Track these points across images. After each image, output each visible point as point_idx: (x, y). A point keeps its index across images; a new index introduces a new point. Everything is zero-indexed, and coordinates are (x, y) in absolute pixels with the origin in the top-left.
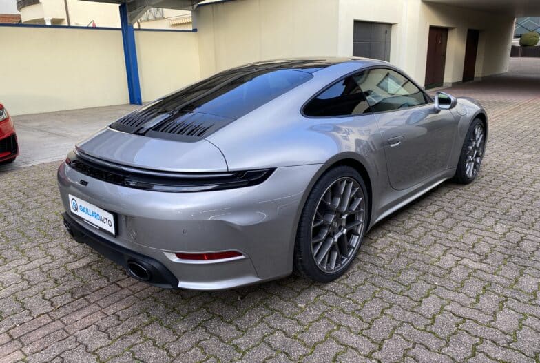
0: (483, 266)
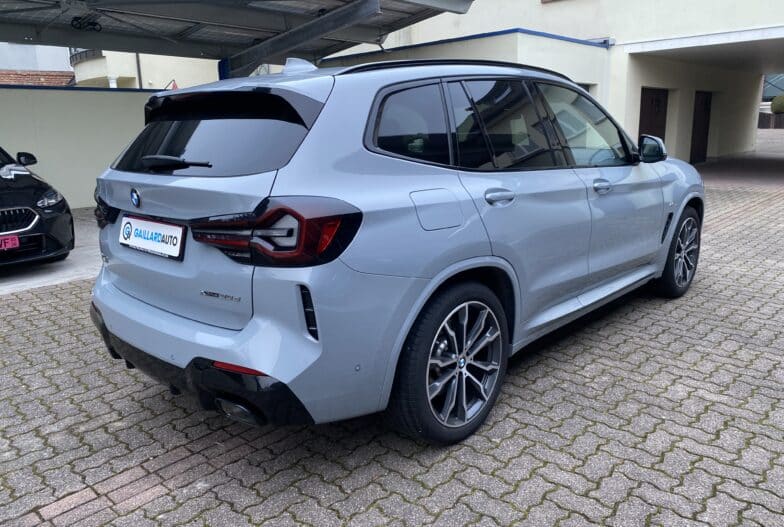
0: (724, 399)
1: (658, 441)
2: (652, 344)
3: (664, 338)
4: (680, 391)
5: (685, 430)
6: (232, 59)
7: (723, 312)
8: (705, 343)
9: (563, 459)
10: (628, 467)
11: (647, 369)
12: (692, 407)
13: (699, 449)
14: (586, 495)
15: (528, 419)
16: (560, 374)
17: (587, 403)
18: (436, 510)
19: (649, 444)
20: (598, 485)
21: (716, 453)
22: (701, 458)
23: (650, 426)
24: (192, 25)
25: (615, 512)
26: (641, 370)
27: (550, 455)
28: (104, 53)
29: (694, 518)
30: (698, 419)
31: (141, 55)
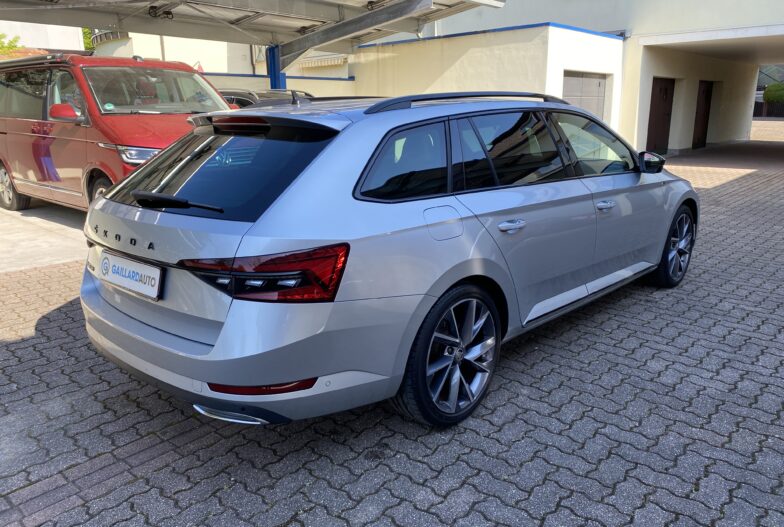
1: (719, 331)
2: (698, 279)
3: (706, 277)
4: (727, 306)
5: (736, 325)
6: (283, 46)
7: (747, 260)
8: (737, 279)
9: (658, 339)
10: (703, 342)
11: (700, 293)
12: (738, 313)
13: (748, 334)
14: (680, 354)
15: (625, 320)
16: (637, 297)
17: (661, 312)
18: (587, 362)
19: (714, 331)
20: (686, 351)
21: (760, 336)
22: (750, 338)
23: (711, 322)
24: (251, 14)
25: (701, 362)
26: (696, 294)
27: (649, 337)
28: (131, 34)
29: (753, 363)
30: (743, 319)
31: (165, 38)
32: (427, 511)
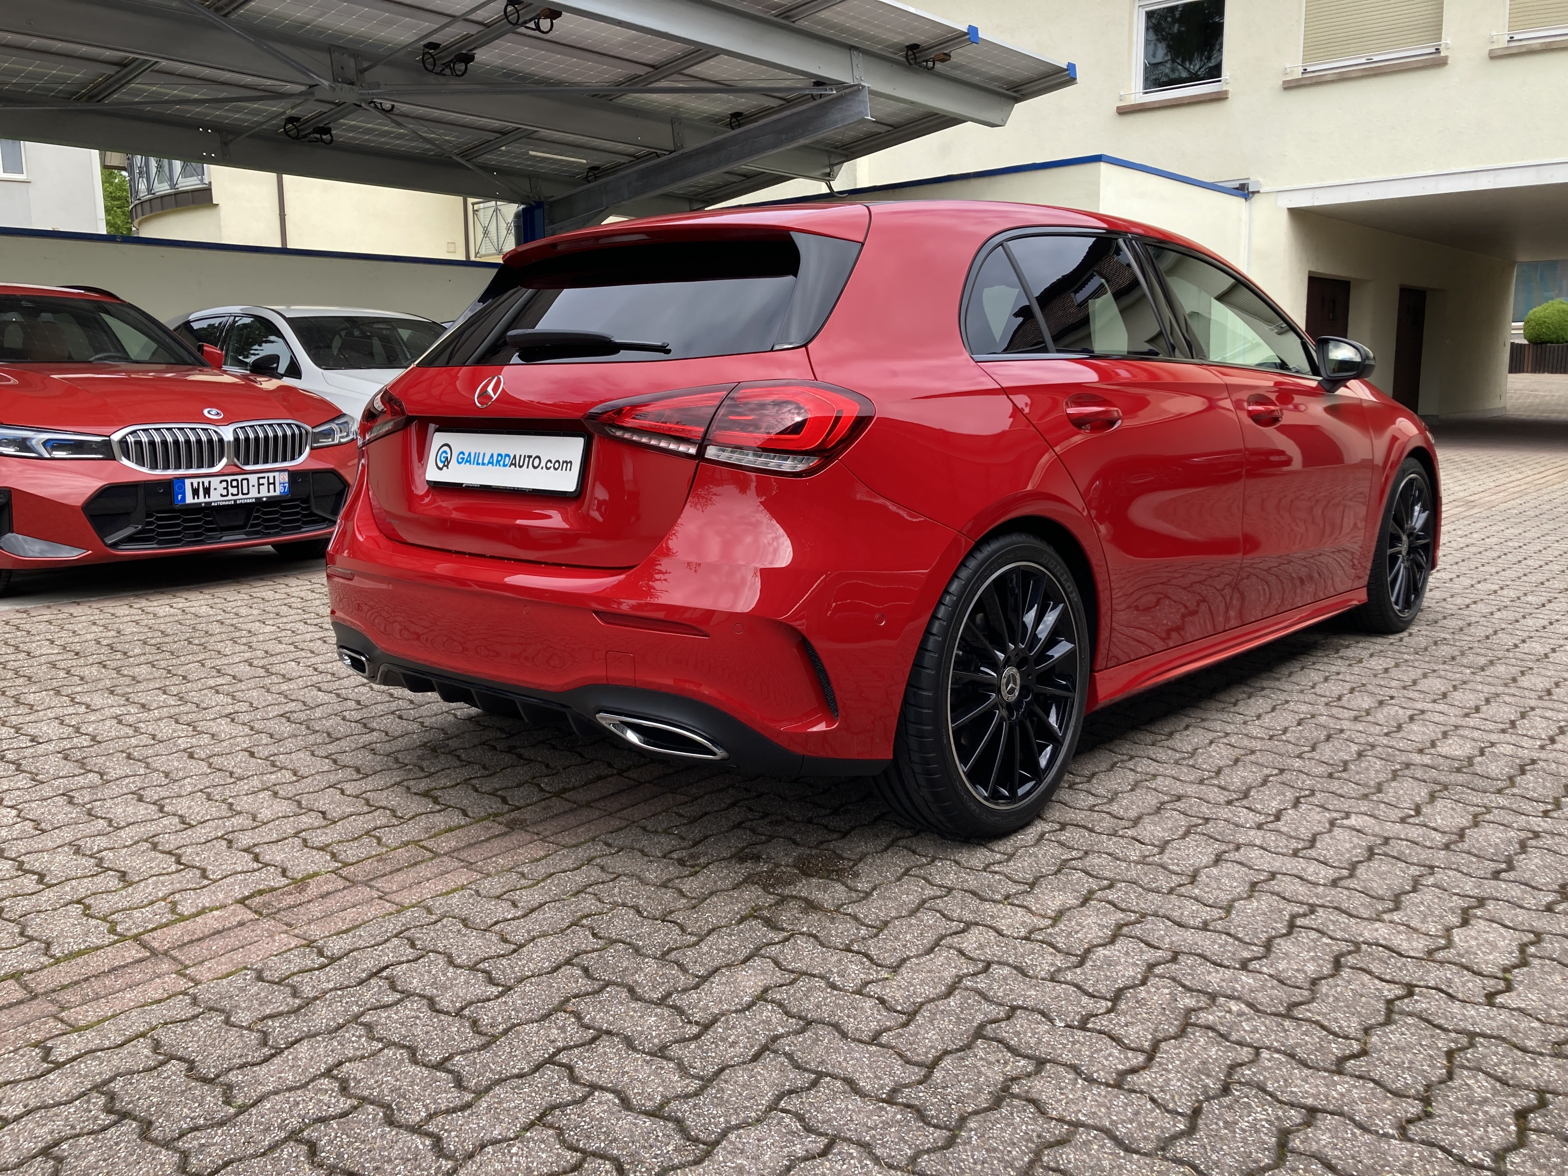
6: (552, 204)
32: (1027, 938)
